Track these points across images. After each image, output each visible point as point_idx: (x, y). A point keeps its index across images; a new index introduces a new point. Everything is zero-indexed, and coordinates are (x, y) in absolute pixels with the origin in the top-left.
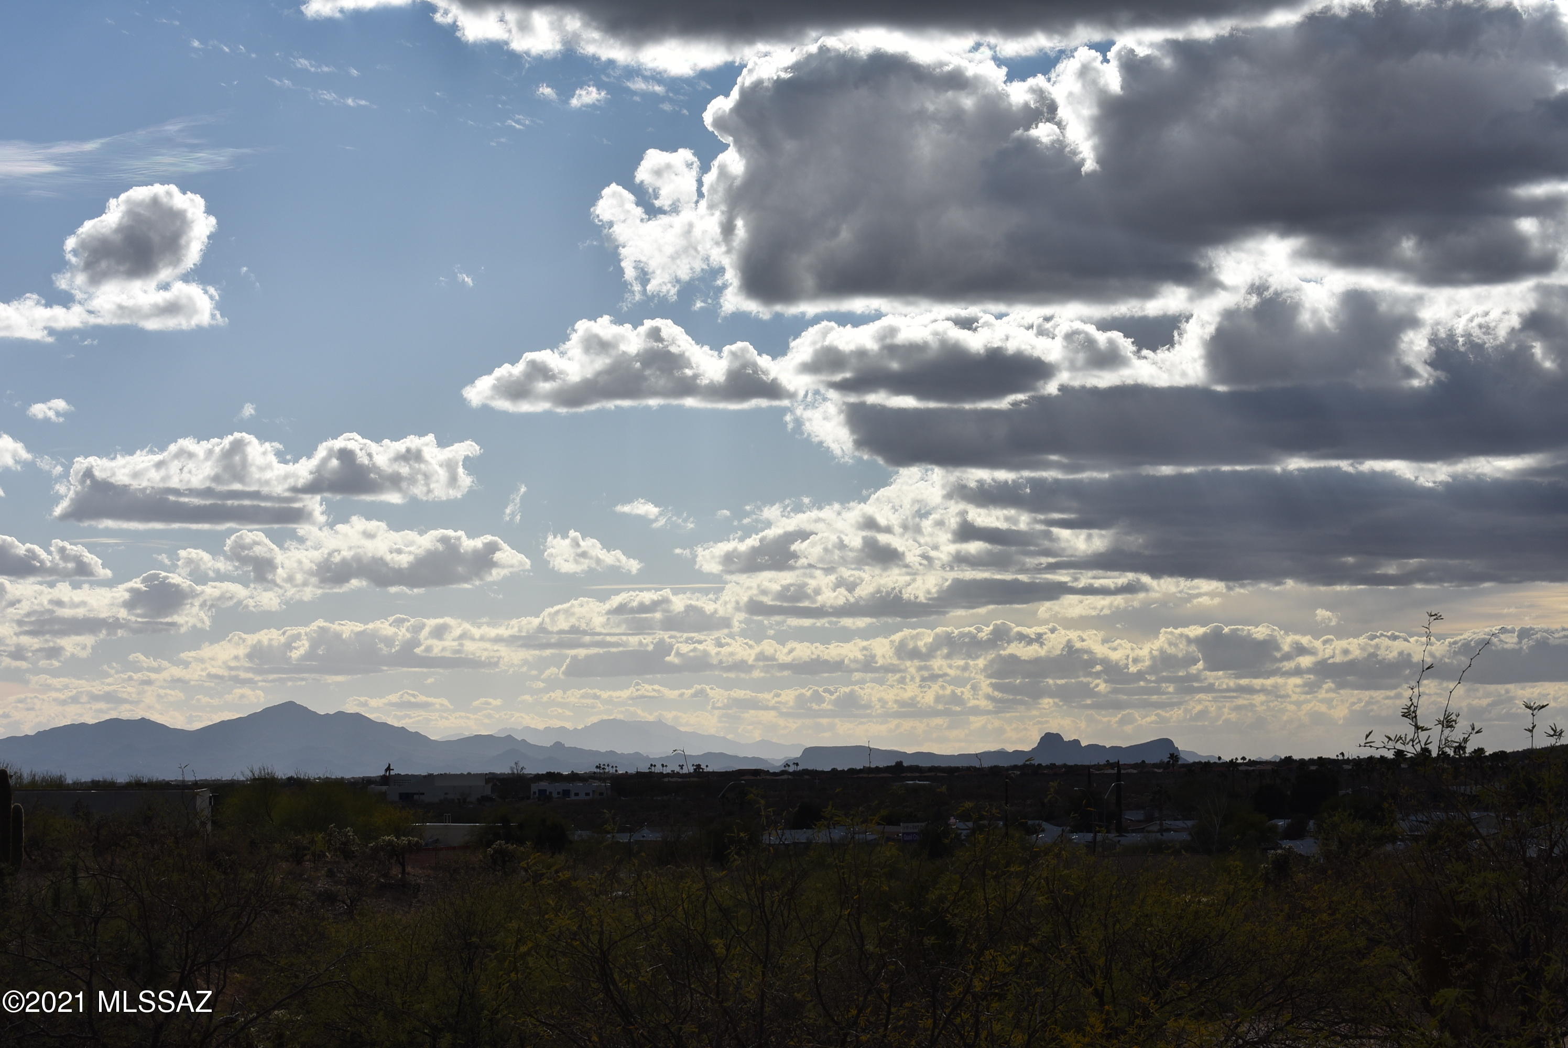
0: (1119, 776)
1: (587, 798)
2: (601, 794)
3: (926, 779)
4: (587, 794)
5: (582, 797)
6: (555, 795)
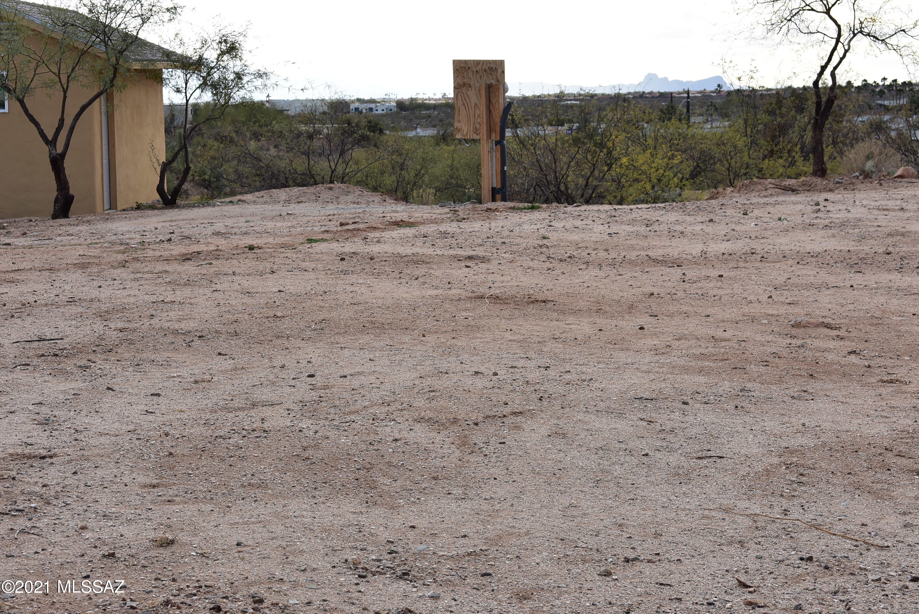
0: (688, 97)
1: (383, 112)
2: (391, 110)
3: (577, 100)
4: (383, 110)
5: (380, 112)
6: (364, 111)
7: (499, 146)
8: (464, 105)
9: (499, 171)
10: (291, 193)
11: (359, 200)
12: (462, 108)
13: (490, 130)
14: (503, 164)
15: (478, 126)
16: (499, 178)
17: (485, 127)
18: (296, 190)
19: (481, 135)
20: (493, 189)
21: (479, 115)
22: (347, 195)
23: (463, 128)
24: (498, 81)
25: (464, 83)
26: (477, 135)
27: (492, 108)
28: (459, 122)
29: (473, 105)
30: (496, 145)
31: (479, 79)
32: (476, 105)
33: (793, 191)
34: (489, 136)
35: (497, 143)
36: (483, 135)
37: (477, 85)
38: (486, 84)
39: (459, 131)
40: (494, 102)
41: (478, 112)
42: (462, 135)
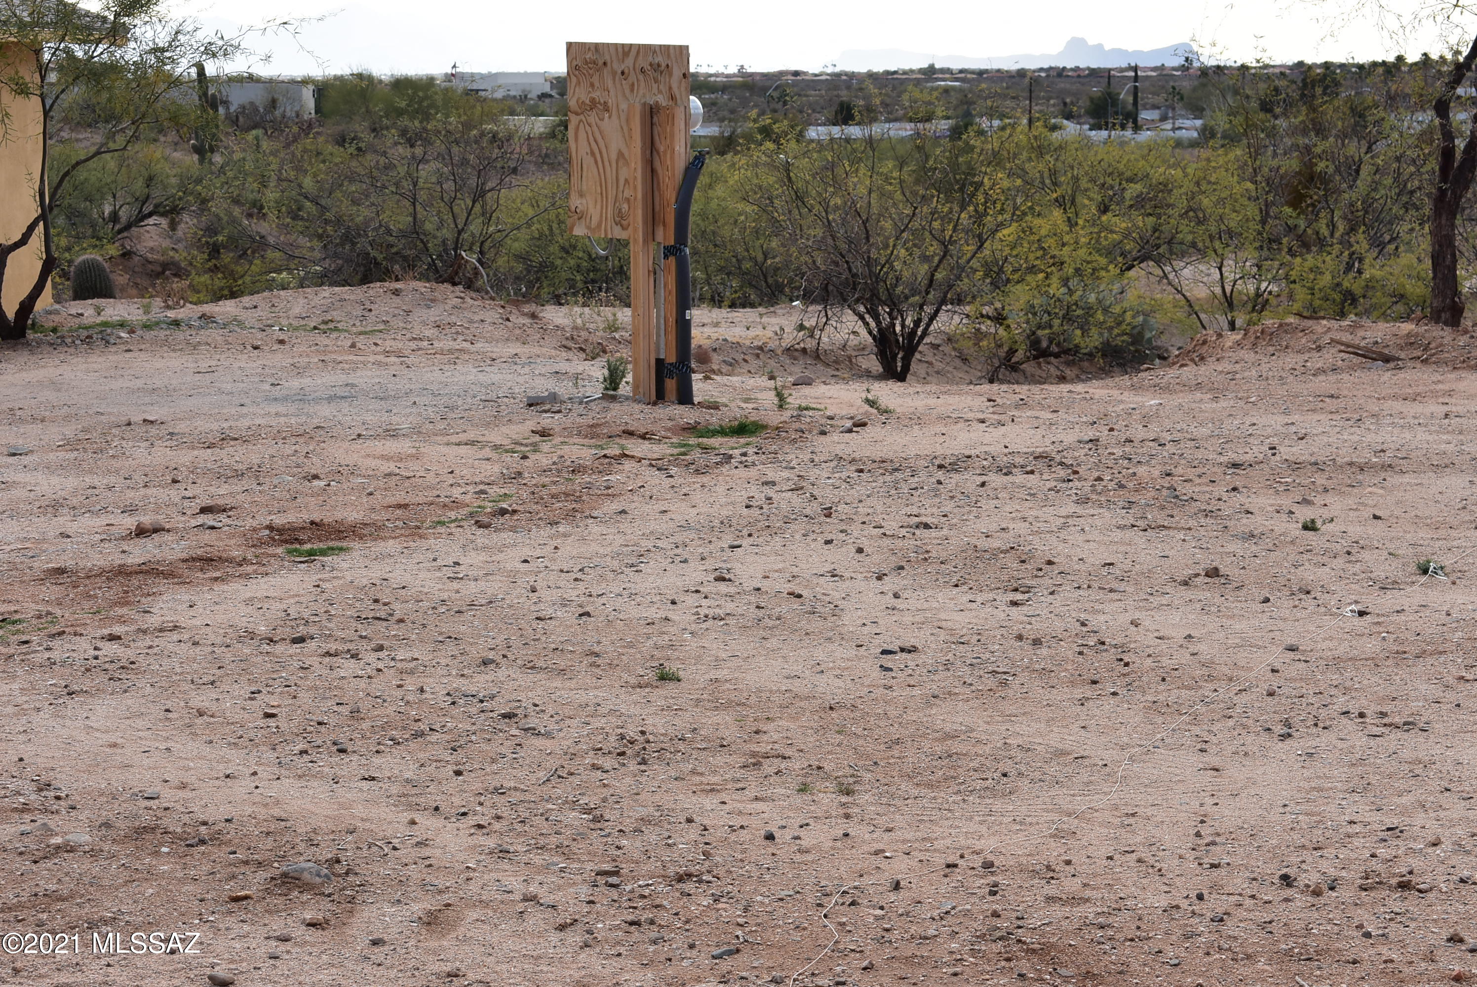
0: (1136, 77)
3: (957, 80)
7: (672, 260)
8: (593, 154)
9: (672, 320)
10: (316, 301)
11: (453, 319)
12: (588, 161)
13: (653, 219)
14: (683, 303)
15: (626, 206)
16: (672, 337)
17: (640, 212)
18: (327, 294)
19: (631, 228)
20: (659, 362)
21: (626, 181)
22: (429, 307)
23: (591, 210)
24: (673, 98)
25: (593, 100)
26: (624, 228)
27: (657, 164)
28: (581, 195)
29: (614, 156)
30: (666, 257)
31: (627, 91)
32: (620, 154)
33: (1387, 359)
34: (650, 235)
35: (669, 251)
36: (635, 230)
37: (624, 106)
38: (644, 104)
39: (581, 216)
40: (662, 149)
41: (624, 173)
42: (589, 228)
